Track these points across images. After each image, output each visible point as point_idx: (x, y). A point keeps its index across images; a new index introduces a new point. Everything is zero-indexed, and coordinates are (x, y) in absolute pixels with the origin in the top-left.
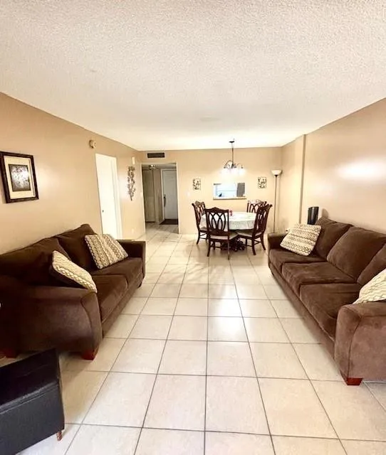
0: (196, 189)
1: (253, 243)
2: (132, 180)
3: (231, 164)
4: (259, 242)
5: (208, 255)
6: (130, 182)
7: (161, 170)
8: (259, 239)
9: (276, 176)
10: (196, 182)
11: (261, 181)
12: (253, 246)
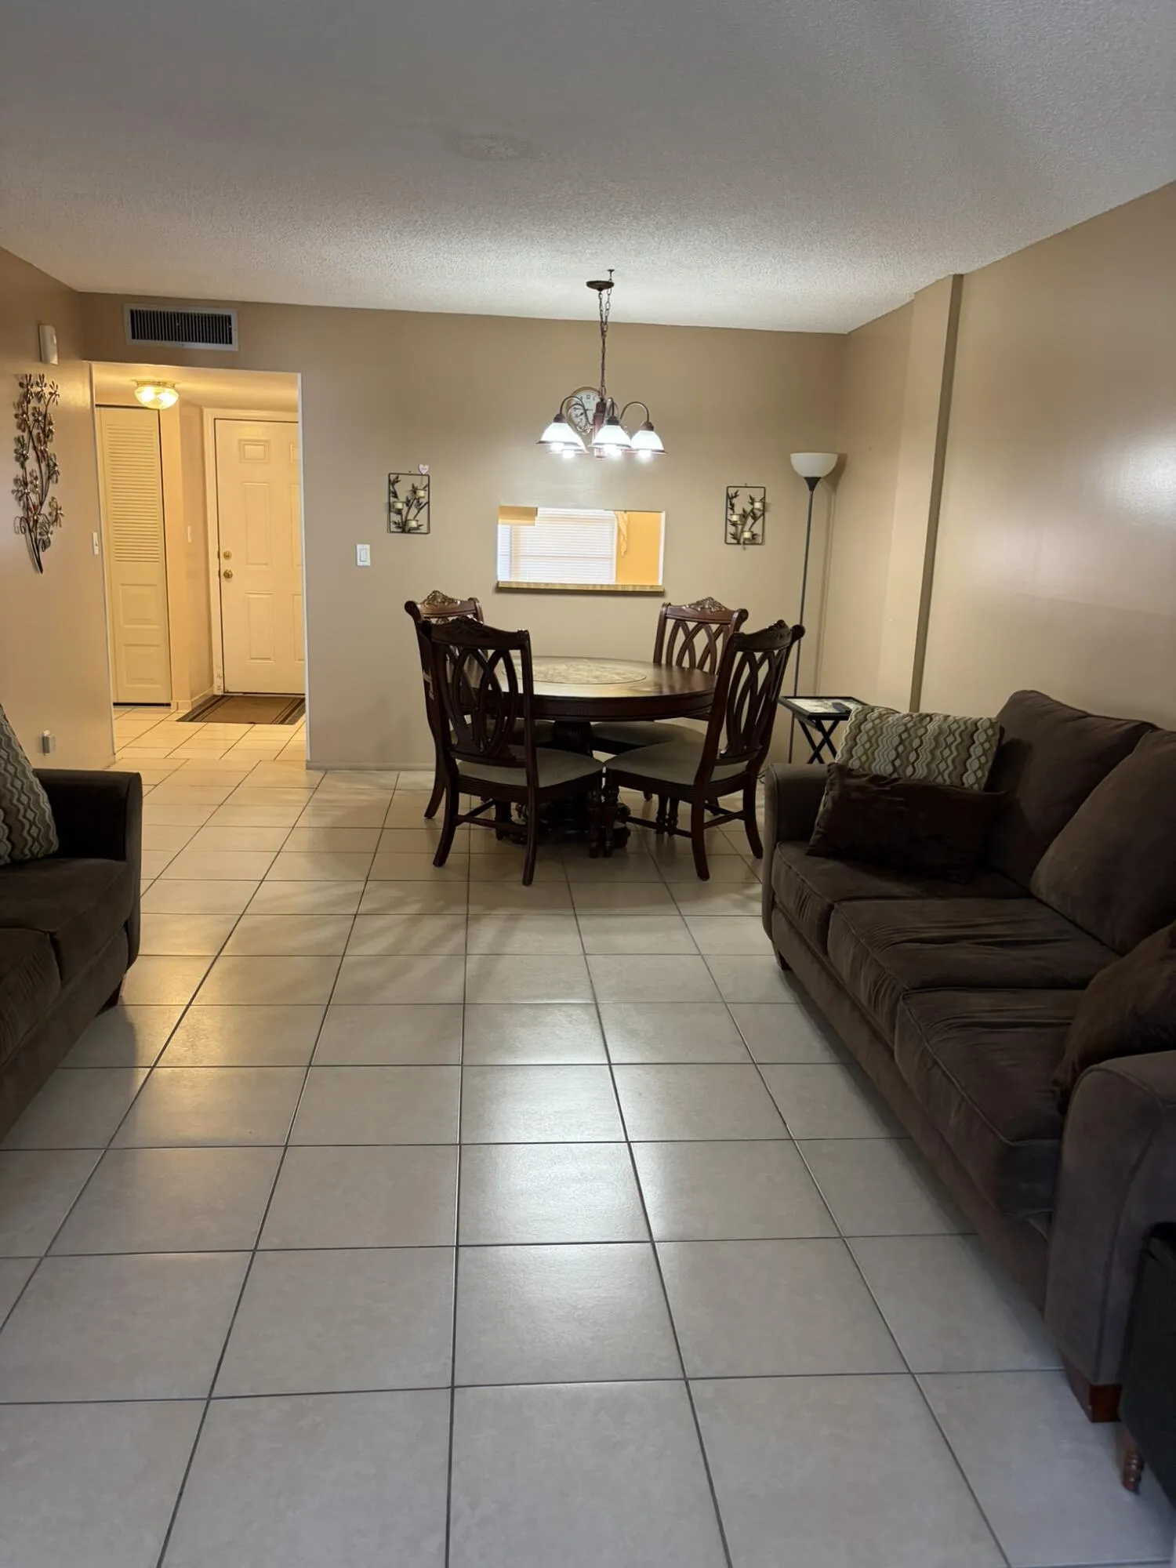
0: (403, 528)
1: (696, 816)
2: (42, 456)
3: (591, 403)
4: (729, 816)
5: (440, 859)
6: (32, 464)
7: (209, 414)
8: (733, 801)
9: (812, 482)
10: (403, 489)
11: (742, 504)
12: (697, 833)
